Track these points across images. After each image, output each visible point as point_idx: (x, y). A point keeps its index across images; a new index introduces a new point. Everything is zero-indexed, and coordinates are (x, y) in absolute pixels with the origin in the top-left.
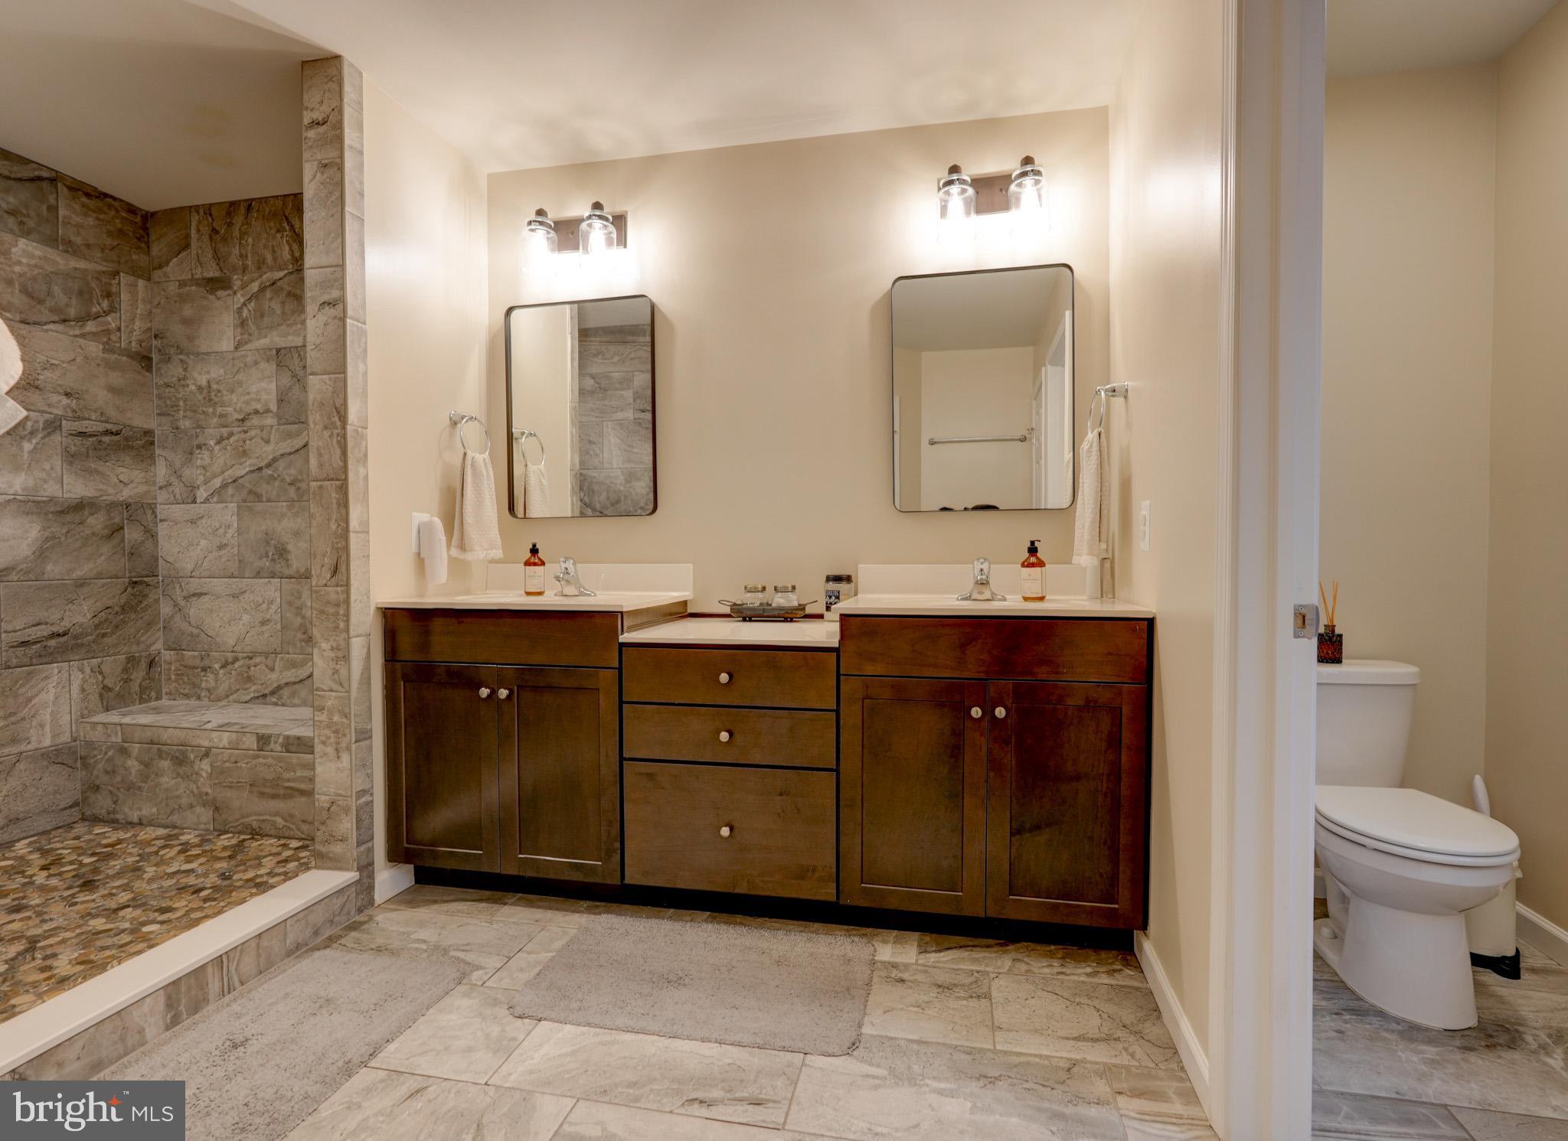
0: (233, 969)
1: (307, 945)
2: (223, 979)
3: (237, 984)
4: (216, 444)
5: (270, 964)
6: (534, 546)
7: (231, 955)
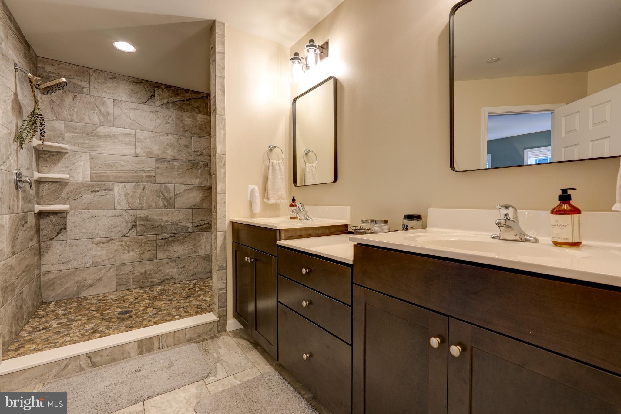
0: (164, 341)
1: (195, 339)
2: (160, 343)
3: (165, 346)
5: (179, 343)
6: (294, 197)
7: (163, 336)
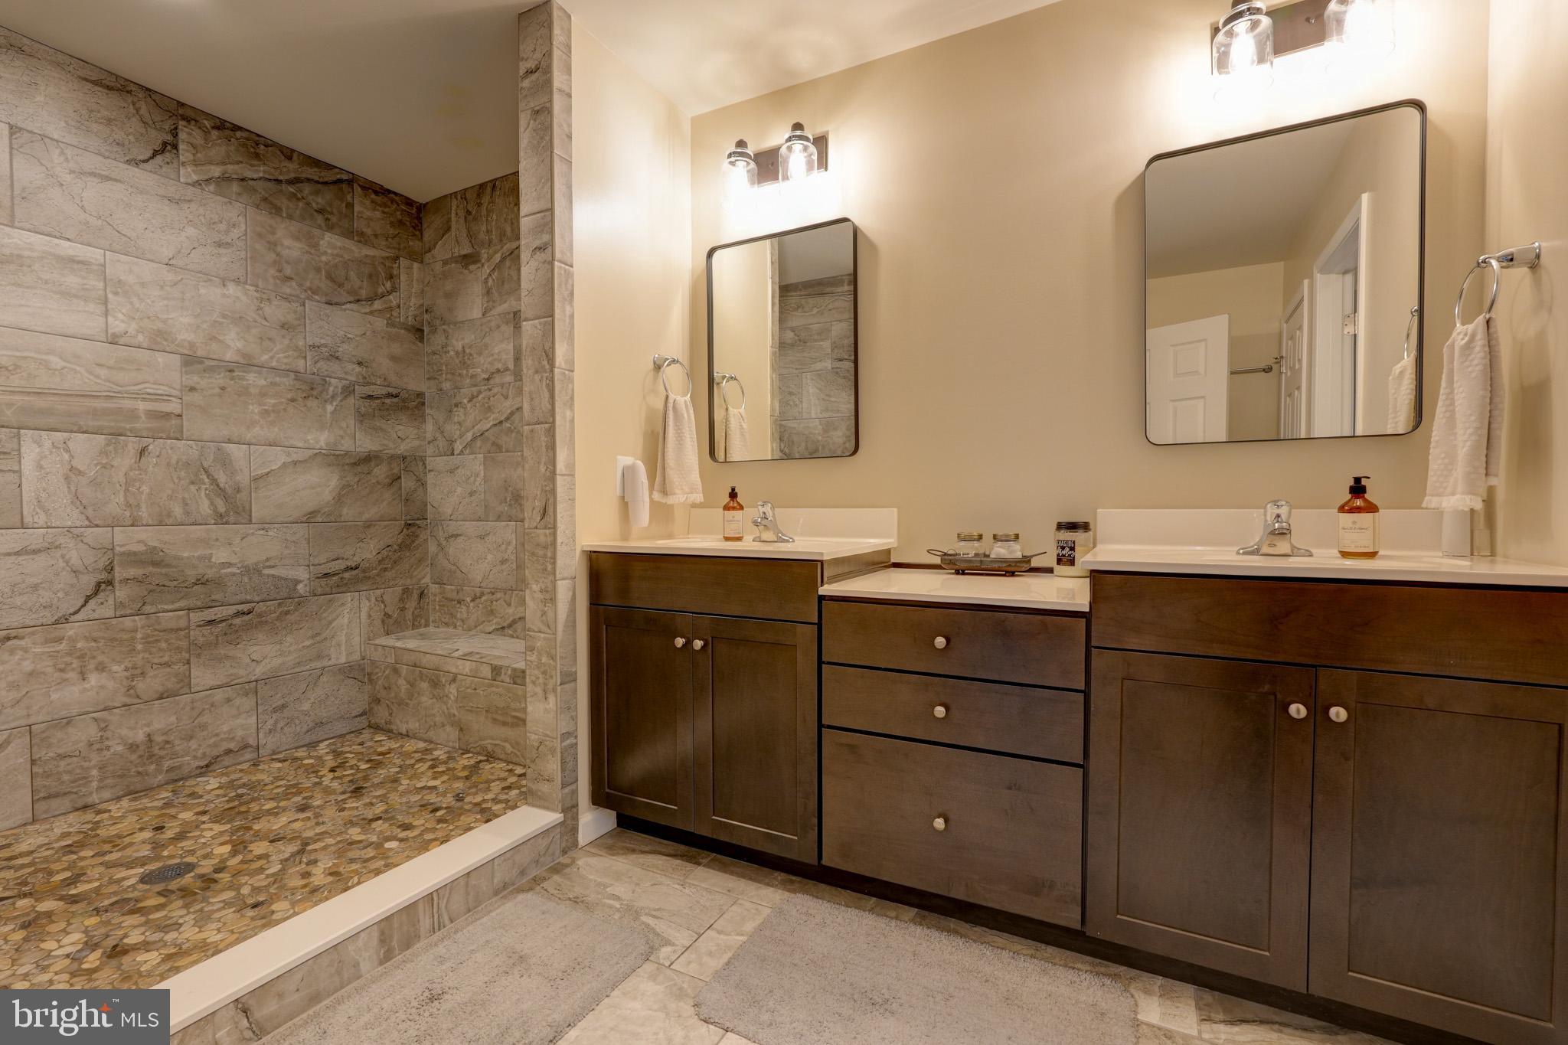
0: (443, 905)
1: (513, 884)
2: (433, 916)
3: (447, 921)
4: (469, 402)
5: (478, 902)
6: (733, 490)
7: (441, 892)
